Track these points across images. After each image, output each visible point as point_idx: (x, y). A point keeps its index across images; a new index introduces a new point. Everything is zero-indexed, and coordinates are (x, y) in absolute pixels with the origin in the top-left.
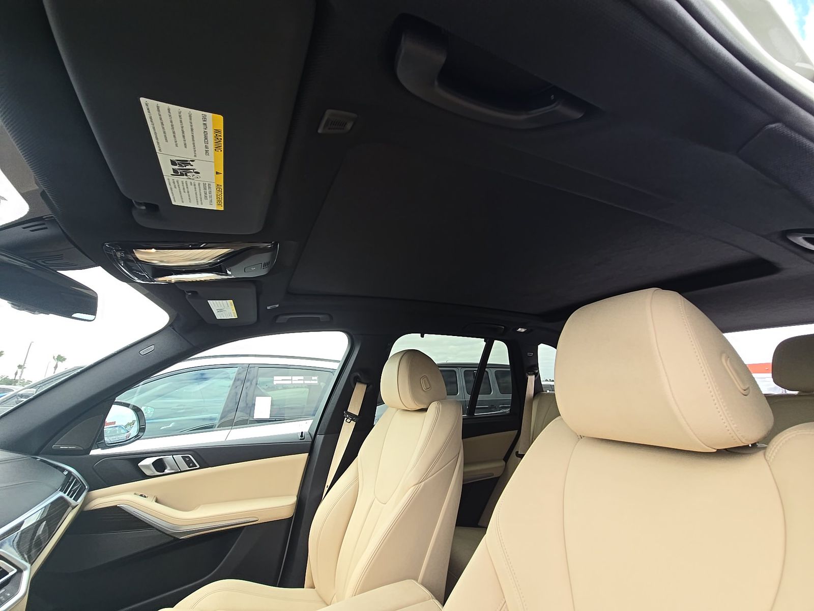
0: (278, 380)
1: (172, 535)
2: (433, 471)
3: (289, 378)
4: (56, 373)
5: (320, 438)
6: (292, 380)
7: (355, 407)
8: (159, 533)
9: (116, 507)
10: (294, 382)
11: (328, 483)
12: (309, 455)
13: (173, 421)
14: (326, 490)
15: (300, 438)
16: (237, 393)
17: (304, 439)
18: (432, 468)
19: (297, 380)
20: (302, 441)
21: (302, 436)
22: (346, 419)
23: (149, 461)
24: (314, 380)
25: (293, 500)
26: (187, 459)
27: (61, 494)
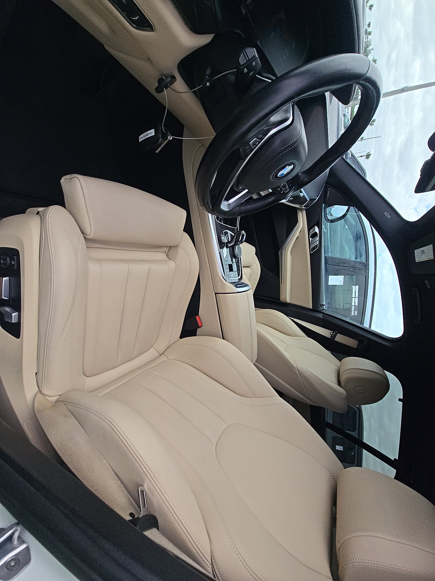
0: (356, 289)
1: (282, 247)
2: (304, 381)
3: (357, 296)
4: (358, 158)
5: (320, 316)
6: (355, 297)
7: (340, 338)
8: (283, 242)
9: (298, 222)
10: (353, 299)
11: (295, 320)
12: (310, 309)
13: (327, 231)
14: (292, 318)
15: (322, 304)
16: (346, 263)
17: (321, 306)
18: (306, 381)
19: (355, 301)
20: (320, 306)
21: (323, 305)
22: (333, 332)
23: (317, 230)
24: (354, 313)
25: (288, 301)
26: (316, 247)
27: (308, 200)
